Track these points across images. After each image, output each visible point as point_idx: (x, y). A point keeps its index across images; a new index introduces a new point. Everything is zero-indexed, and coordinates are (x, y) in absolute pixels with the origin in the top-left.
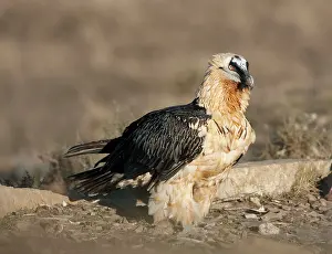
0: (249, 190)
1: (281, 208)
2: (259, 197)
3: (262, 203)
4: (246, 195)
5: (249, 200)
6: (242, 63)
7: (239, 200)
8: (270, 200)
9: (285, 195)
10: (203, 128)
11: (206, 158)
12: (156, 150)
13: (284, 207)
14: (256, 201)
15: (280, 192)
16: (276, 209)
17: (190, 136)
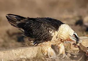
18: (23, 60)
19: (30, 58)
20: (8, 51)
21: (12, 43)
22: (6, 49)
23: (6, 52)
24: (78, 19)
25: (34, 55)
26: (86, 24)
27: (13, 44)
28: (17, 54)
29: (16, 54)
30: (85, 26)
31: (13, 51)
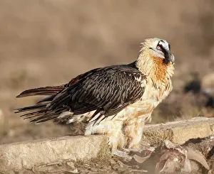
0: (66, 157)
1: (90, 169)
2: (73, 161)
3: (76, 166)
4: (64, 160)
5: (66, 164)
6: (165, 45)
7: (58, 165)
8: (82, 164)
9: (93, 160)
10: (144, 81)
11: (142, 102)
12: (105, 96)
13: (92, 169)
14: (72, 165)
15: (89, 158)
16: (86, 171)
17: (135, 85)
18: (68, 163)
19: (84, 159)
20: (39, 144)
21: (48, 126)
22: (35, 139)
23: (34, 145)
24: (190, 79)
25: (92, 153)
26: (208, 91)
27: (50, 129)
28: (57, 151)
29: (53, 151)
30: (205, 94)
31: (48, 143)
